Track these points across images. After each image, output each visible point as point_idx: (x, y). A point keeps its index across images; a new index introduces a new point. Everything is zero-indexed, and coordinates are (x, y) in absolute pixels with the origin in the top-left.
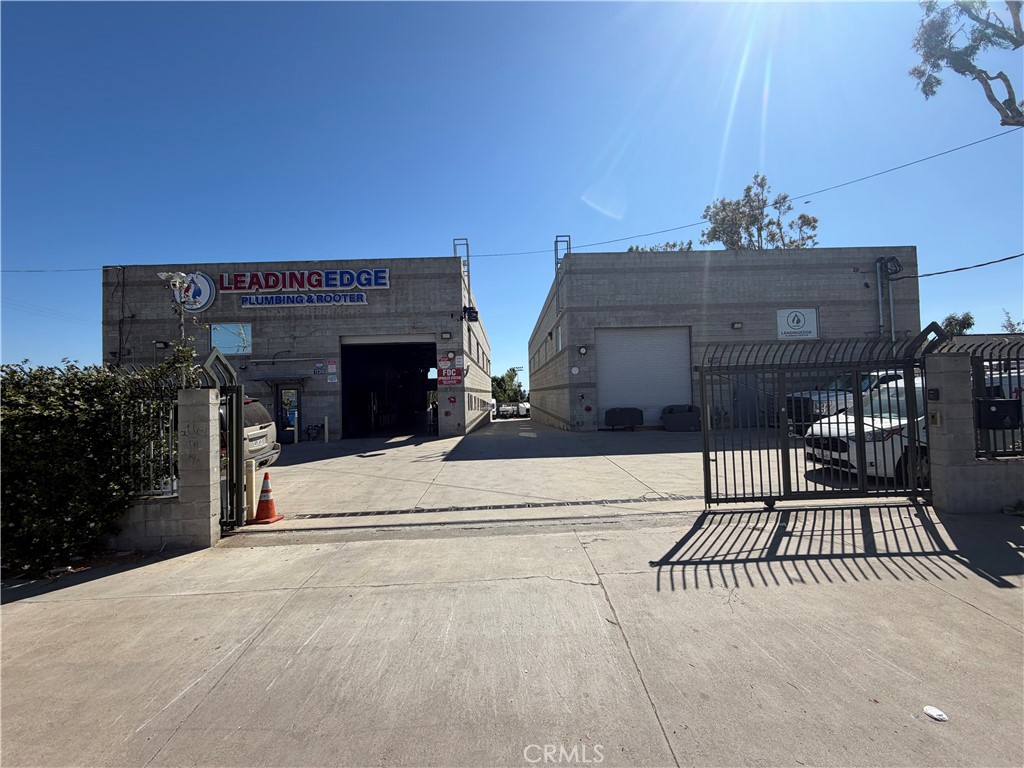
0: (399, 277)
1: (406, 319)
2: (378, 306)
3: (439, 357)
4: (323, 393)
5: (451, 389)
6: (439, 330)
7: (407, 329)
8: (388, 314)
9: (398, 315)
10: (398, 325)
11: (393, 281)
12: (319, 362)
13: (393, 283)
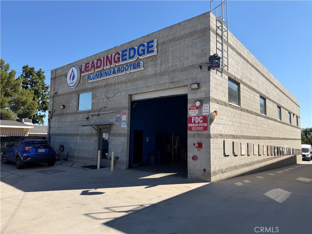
0: (164, 43)
1: (166, 77)
2: (150, 69)
3: (189, 106)
4: (119, 135)
5: (198, 135)
6: (190, 82)
7: (167, 84)
8: (155, 75)
9: (162, 74)
10: (162, 82)
11: (160, 48)
12: (118, 113)
13: (159, 50)
